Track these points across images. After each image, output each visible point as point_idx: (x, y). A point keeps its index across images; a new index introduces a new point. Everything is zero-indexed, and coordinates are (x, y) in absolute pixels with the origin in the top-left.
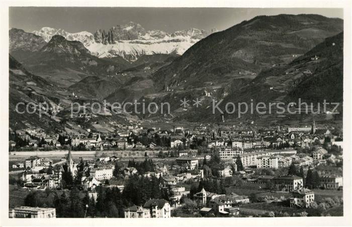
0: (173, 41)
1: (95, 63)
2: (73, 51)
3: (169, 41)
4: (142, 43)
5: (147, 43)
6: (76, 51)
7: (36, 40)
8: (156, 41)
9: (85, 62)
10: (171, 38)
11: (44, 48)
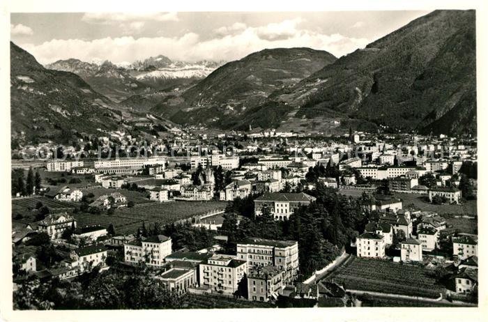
0: (191, 69)
1: (135, 85)
2: (119, 76)
3: (189, 69)
4: (169, 71)
5: (173, 71)
6: (121, 76)
7: (90, 68)
8: (179, 69)
9: (128, 85)
10: (191, 67)
11: (96, 74)
